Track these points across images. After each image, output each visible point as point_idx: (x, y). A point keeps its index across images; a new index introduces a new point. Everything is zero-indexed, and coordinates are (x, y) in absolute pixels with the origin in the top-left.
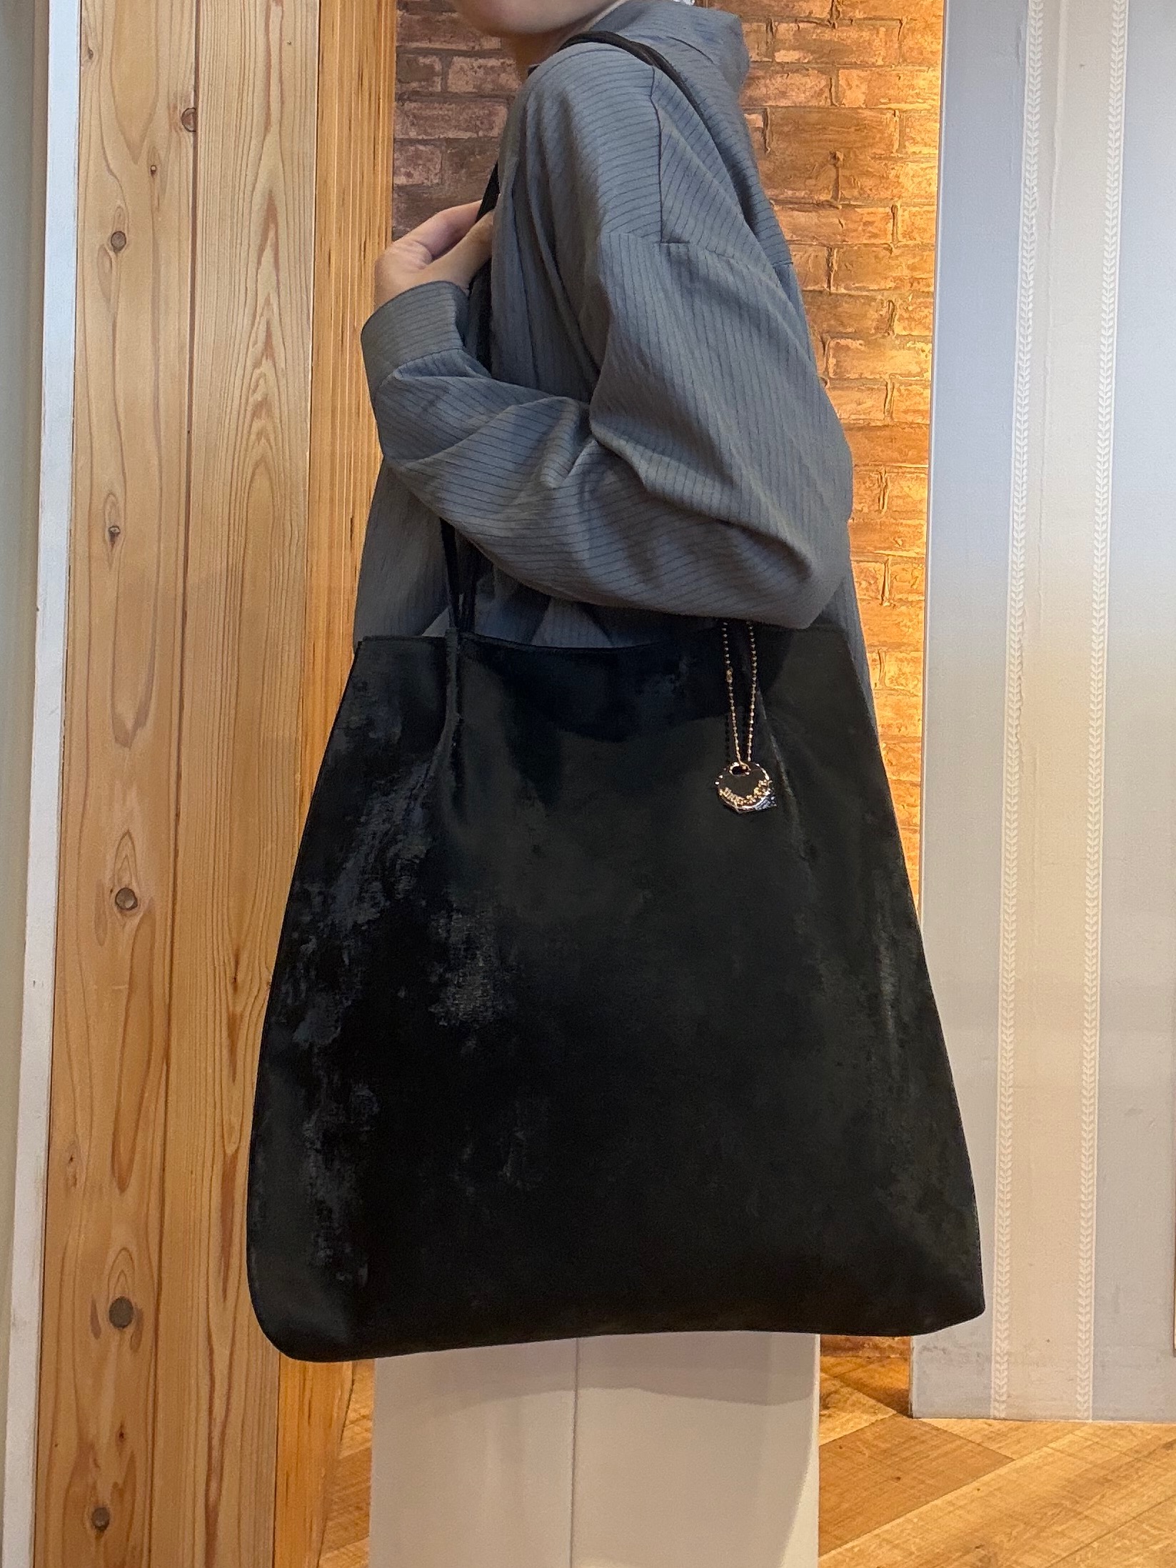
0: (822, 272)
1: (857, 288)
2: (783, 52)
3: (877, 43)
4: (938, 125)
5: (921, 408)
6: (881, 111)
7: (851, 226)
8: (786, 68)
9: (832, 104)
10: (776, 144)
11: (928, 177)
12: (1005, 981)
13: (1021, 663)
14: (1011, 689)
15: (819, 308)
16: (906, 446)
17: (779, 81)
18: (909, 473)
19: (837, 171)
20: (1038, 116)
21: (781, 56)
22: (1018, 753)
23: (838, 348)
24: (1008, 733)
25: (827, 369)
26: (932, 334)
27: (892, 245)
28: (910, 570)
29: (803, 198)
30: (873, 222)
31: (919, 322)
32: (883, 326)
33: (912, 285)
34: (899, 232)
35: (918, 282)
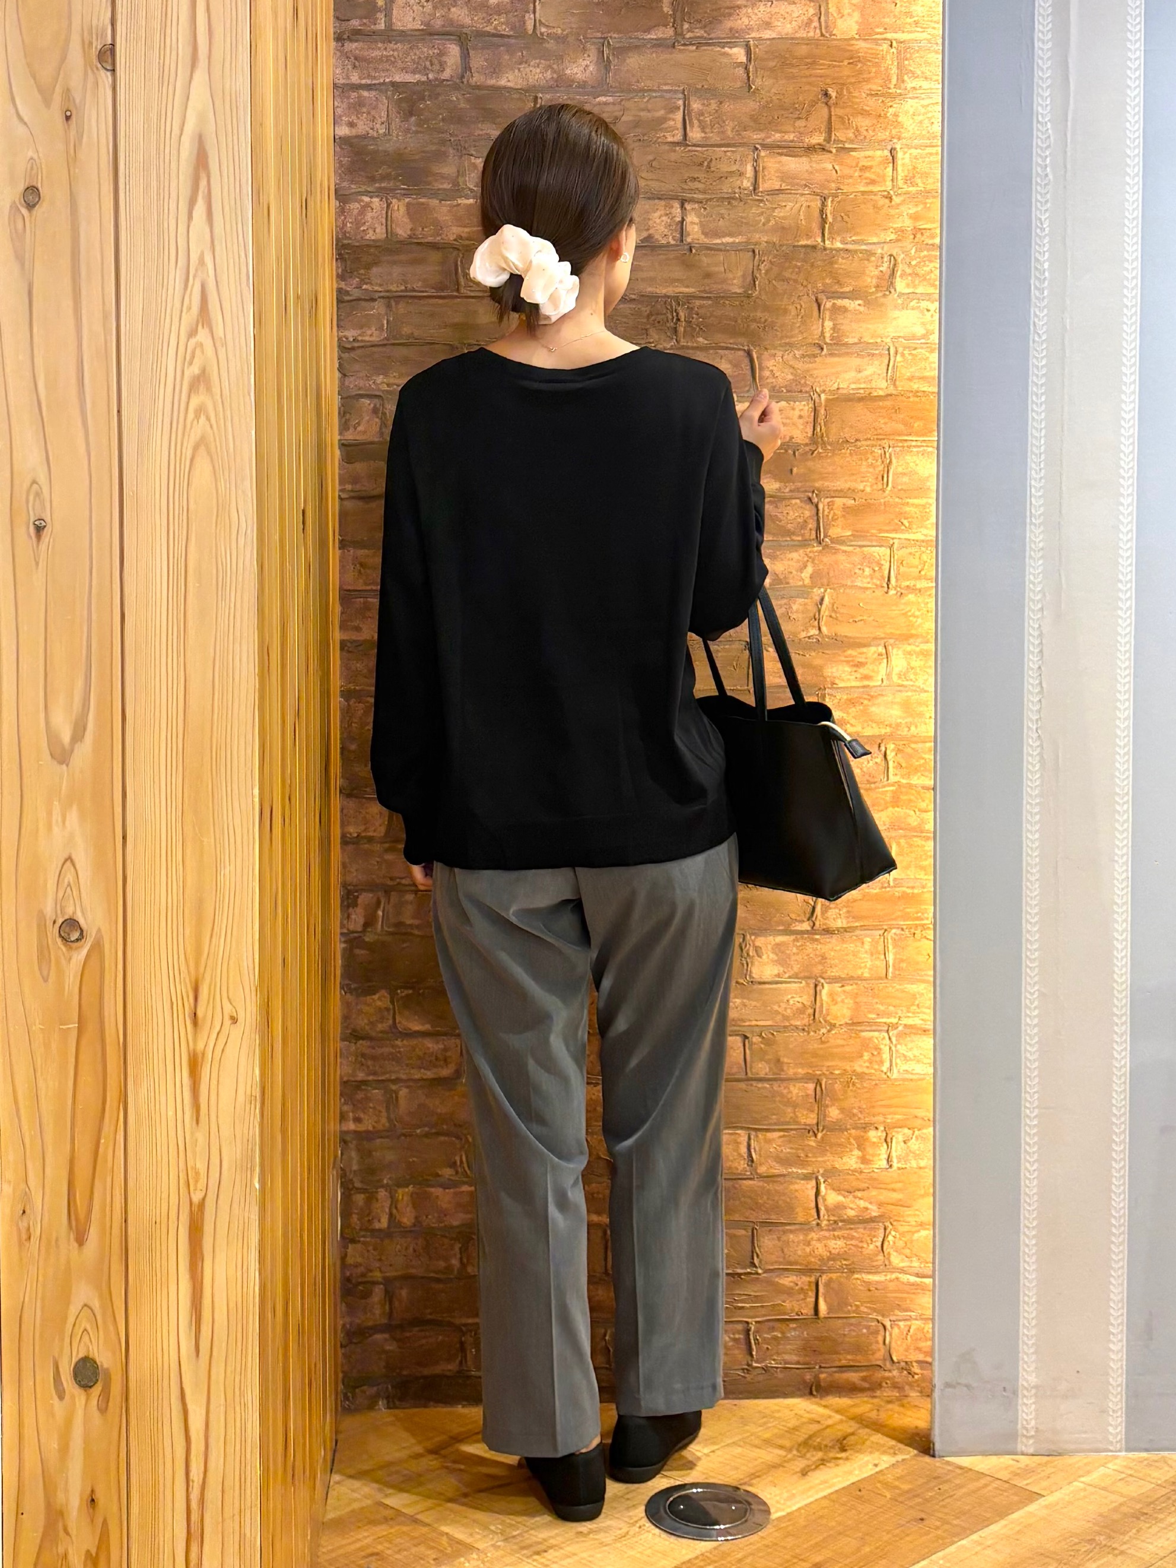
0: (814, 228)
1: (854, 242)
4: (940, 57)
5: (928, 374)
6: (877, 43)
7: (846, 172)
9: (822, 35)
10: (758, 82)
11: (930, 115)
12: (1028, 995)
13: (1041, 651)
14: (1031, 680)
15: (812, 266)
16: (912, 417)
17: (762, 11)
18: (914, 447)
19: (830, 111)
20: (1049, 45)
22: (1039, 749)
23: (835, 309)
24: (1029, 727)
25: (822, 333)
26: (938, 291)
27: (892, 193)
28: (917, 554)
29: (792, 141)
30: (871, 167)
31: (923, 278)
32: (884, 284)
33: (915, 237)
34: (899, 177)
35: (922, 234)
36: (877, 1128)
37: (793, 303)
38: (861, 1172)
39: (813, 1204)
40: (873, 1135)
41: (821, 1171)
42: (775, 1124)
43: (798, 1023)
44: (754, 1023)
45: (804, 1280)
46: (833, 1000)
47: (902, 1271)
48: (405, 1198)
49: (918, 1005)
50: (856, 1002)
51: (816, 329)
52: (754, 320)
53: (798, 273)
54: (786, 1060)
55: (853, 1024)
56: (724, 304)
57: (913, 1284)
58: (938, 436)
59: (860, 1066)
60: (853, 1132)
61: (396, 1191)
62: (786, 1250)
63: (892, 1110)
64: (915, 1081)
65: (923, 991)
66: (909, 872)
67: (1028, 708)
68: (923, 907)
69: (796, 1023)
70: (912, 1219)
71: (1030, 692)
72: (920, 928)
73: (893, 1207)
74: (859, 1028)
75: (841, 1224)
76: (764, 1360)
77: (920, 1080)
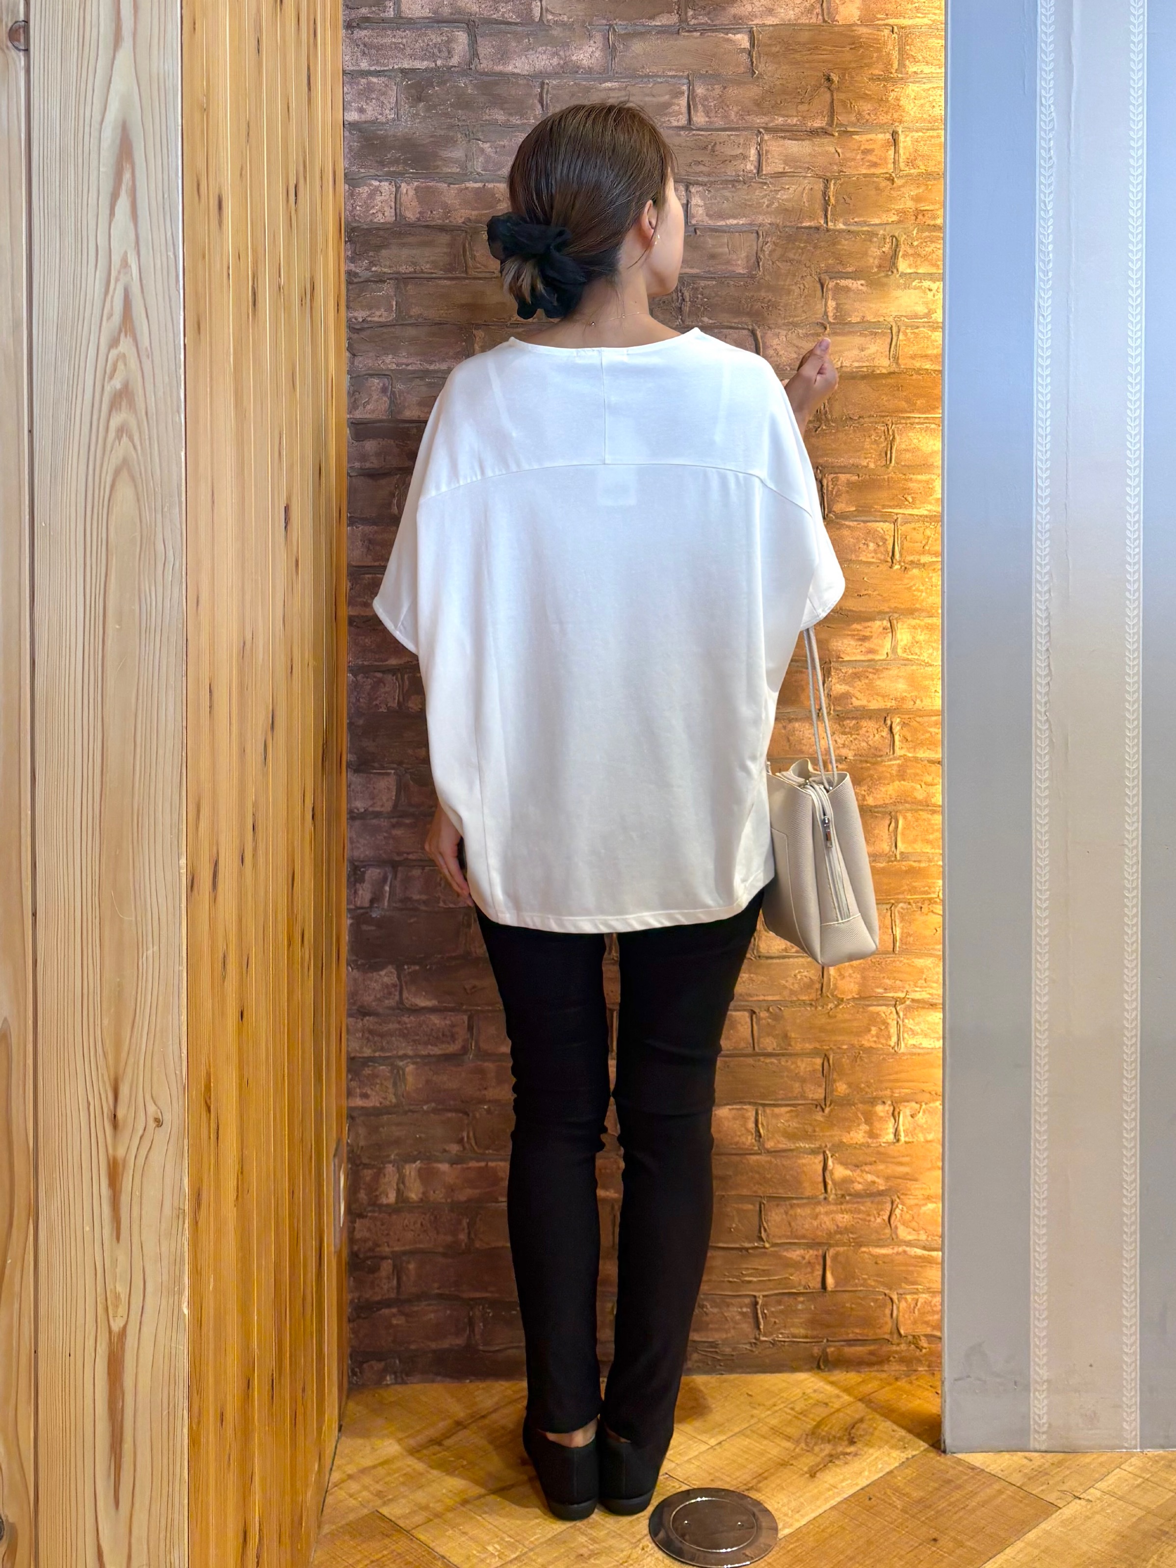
0: (818, 206)
1: (857, 223)
4: (943, 42)
5: (931, 352)
6: (878, 28)
7: (848, 155)
9: (824, 21)
10: (762, 67)
11: (931, 99)
15: (816, 247)
16: (915, 395)
18: (918, 423)
19: (832, 95)
20: (1053, 28)
22: (1047, 732)
23: (838, 290)
25: (826, 313)
26: (941, 271)
27: (893, 175)
28: (922, 530)
29: (795, 125)
30: (873, 150)
31: (925, 258)
32: (887, 264)
33: (917, 218)
34: (901, 160)
35: (923, 215)
36: (884, 1103)
37: (796, 283)
38: (869, 1146)
39: (821, 1179)
40: (880, 1109)
41: (829, 1146)
42: (782, 1099)
43: (807, 998)
44: (761, 998)
45: (811, 1254)
46: (841, 978)
47: (909, 1244)
48: (413, 1174)
49: (925, 979)
50: (864, 978)
51: (819, 307)
52: (759, 300)
53: (803, 253)
54: (793, 1035)
55: (861, 998)
56: (728, 285)
57: (920, 1257)
58: (943, 413)
59: (868, 1041)
60: (860, 1106)
61: (403, 1167)
62: (793, 1224)
63: (899, 1084)
64: (924, 1054)
65: (931, 966)
66: (915, 846)
67: (1037, 691)
68: (930, 881)
69: (804, 998)
70: (919, 1193)
71: (1037, 674)
72: (927, 902)
73: (900, 1181)
74: (867, 1003)
75: (848, 1198)
76: (771, 1334)
77: (928, 1054)
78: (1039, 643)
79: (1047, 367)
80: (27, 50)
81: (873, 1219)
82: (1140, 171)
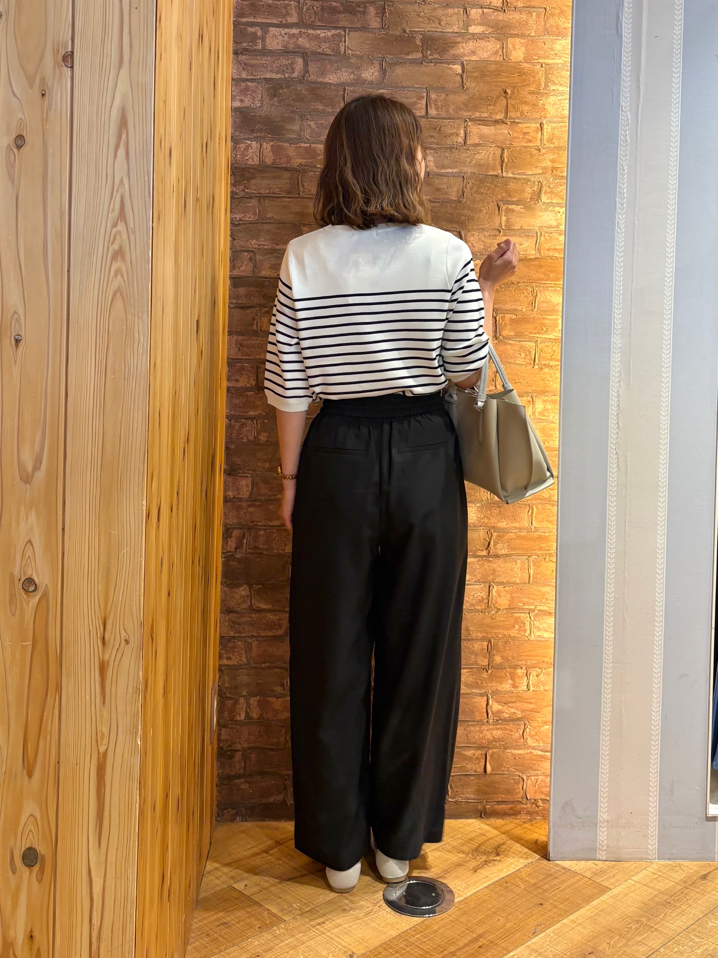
0: (498, 163)
1: (519, 174)
2: (473, 27)
3: (531, 21)
4: (569, 73)
5: (558, 247)
6: (534, 64)
7: (516, 135)
8: (475, 37)
9: (504, 59)
10: (468, 84)
11: (563, 105)
12: (608, 599)
13: (618, 405)
14: (613, 421)
15: (496, 186)
16: (549, 271)
17: (471, 45)
18: (550, 287)
19: (507, 101)
20: (630, 68)
21: (473, 29)
22: (616, 460)
23: (508, 210)
24: (611, 448)
25: (501, 223)
26: (565, 202)
27: (540, 147)
28: (551, 347)
29: (486, 117)
30: (528, 133)
31: (557, 195)
32: (535, 197)
33: (553, 172)
34: (545, 139)
35: (556, 170)
36: (522, 668)
37: (484, 207)
38: (512, 693)
39: (485, 710)
40: (519, 671)
41: (490, 691)
43: (479, 608)
45: (479, 753)
46: (499, 595)
47: (534, 748)
48: (255, 703)
49: (546, 599)
50: (512, 597)
51: (497, 220)
52: (463, 215)
53: (488, 189)
54: (471, 629)
55: (510, 609)
56: (446, 206)
57: (540, 756)
58: (564, 281)
59: (513, 633)
60: (508, 669)
61: (250, 699)
62: (469, 736)
63: (530, 658)
64: (544, 641)
65: (550, 591)
66: (543, 524)
67: (611, 437)
68: (550, 543)
69: (478, 608)
70: (540, 719)
71: (612, 427)
72: (548, 556)
73: (529, 712)
74: (513, 611)
75: (500, 722)
76: (455, 797)
77: (546, 641)
78: (613, 411)
79: (621, 257)
80: (72, 67)
81: (514, 734)
82: (676, 149)
